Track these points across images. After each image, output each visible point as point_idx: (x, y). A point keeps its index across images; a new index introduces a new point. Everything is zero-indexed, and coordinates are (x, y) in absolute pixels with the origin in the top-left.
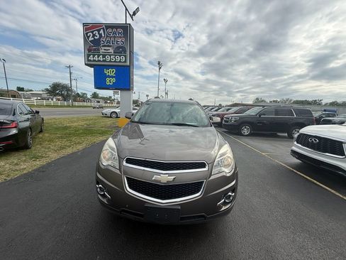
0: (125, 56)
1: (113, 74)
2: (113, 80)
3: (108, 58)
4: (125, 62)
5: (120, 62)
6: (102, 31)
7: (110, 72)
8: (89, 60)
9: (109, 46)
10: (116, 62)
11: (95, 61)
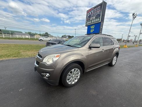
0: (99, 18)
1: (93, 28)
2: (93, 30)
3: (93, 21)
4: (99, 21)
5: (97, 21)
6: (92, 11)
7: (92, 27)
8: (87, 24)
9: (94, 16)
10: (95, 22)
11: (88, 24)
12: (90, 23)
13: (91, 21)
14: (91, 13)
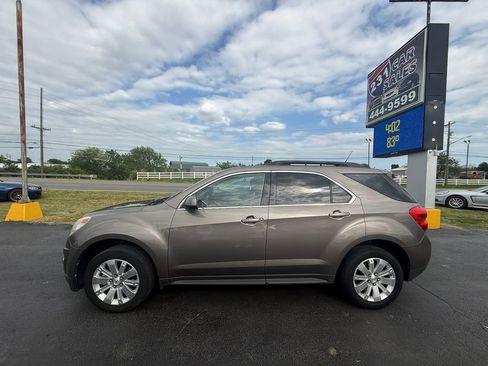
0: (417, 90)
1: (396, 130)
2: (396, 139)
3: (391, 106)
4: (416, 99)
5: (408, 103)
6: (386, 71)
7: (393, 127)
8: (370, 120)
9: (393, 86)
10: (401, 106)
11: (375, 118)
12: (380, 115)
13: (386, 106)
14: (384, 78)
